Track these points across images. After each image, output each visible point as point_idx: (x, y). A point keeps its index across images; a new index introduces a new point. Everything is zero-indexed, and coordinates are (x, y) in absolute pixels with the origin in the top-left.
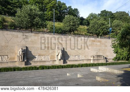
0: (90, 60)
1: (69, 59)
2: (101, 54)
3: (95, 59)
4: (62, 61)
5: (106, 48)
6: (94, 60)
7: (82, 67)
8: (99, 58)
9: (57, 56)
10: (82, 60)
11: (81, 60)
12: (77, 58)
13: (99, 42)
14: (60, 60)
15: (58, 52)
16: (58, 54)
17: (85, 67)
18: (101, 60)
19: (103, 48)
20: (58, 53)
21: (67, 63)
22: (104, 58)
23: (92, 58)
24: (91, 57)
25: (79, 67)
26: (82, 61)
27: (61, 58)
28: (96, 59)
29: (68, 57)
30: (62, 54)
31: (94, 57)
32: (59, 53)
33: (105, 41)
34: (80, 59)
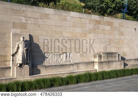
0: (93, 63)
1: (46, 63)
2: (113, 50)
3: (102, 60)
4: (27, 68)
5: (122, 37)
6: (100, 63)
7: (78, 82)
8: (110, 59)
9: (13, 55)
10: (76, 64)
11: (73, 65)
12: (64, 60)
13: (108, 25)
14: (21, 65)
15: (17, 46)
16: (15, 51)
17: (85, 82)
18: (114, 63)
19: (117, 37)
20: (16, 49)
21: (39, 72)
22: (120, 59)
23: (97, 60)
24: (95, 57)
25: (72, 84)
26: (75, 67)
27: (25, 62)
28: (106, 60)
29: (43, 58)
30: (27, 50)
31: (100, 57)
32: (18, 48)
33: (119, 23)
34: (72, 62)
